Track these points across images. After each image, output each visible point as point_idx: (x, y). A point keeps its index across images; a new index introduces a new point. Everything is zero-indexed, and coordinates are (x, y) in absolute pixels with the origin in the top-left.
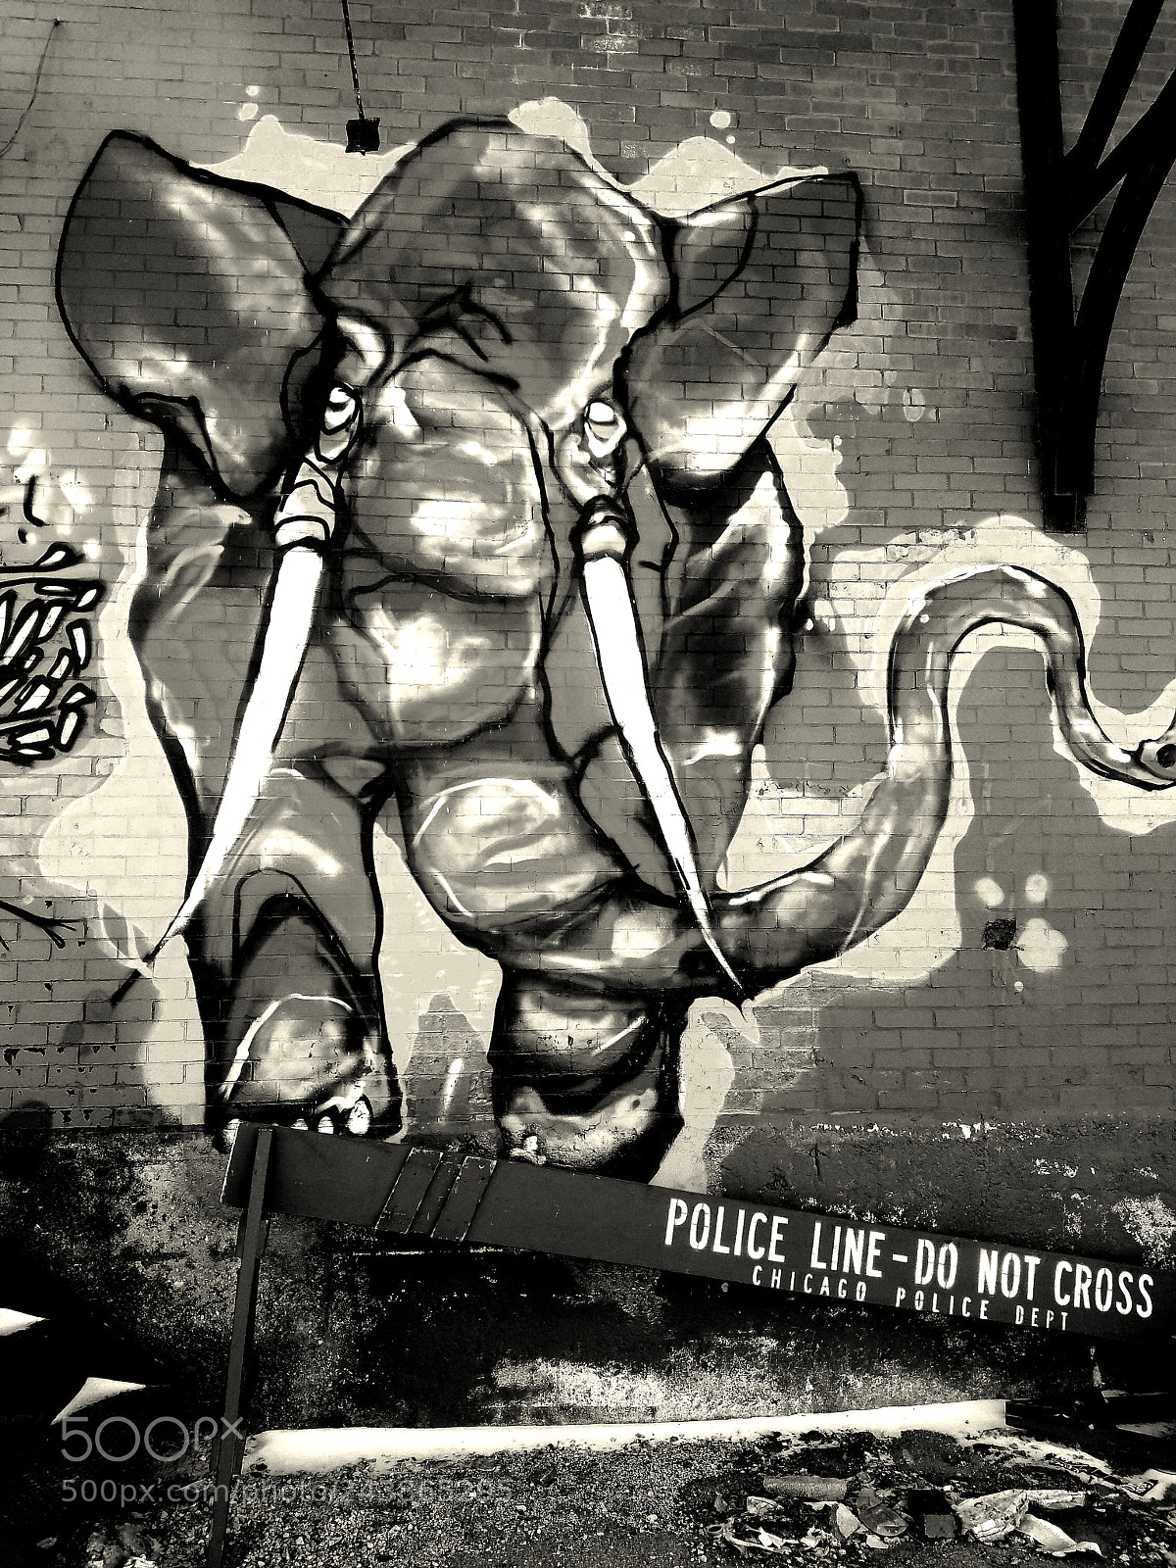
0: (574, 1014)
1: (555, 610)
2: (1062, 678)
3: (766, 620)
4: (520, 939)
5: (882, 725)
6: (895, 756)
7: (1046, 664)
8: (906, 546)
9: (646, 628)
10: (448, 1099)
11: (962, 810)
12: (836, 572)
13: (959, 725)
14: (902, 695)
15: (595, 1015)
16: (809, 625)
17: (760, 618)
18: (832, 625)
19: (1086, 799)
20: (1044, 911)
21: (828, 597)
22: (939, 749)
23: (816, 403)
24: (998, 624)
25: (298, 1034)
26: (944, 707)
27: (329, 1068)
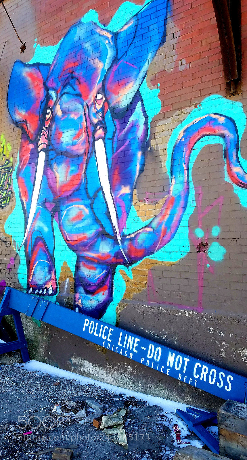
0: (91, 268)
1: (89, 157)
2: (230, 152)
3: (138, 149)
4: (80, 248)
5: (169, 179)
6: (172, 188)
7: (224, 148)
8: (178, 115)
9: (108, 158)
10: (66, 288)
11: (192, 205)
12: (157, 130)
13: (192, 175)
14: (175, 168)
15: (95, 269)
16: (149, 149)
17: (136, 149)
18: (155, 148)
19: (236, 197)
20: (218, 239)
21: (155, 139)
22: (185, 184)
23: (153, 74)
24: (208, 136)
25: (41, 269)
26: (188, 169)
27: (46, 278)
